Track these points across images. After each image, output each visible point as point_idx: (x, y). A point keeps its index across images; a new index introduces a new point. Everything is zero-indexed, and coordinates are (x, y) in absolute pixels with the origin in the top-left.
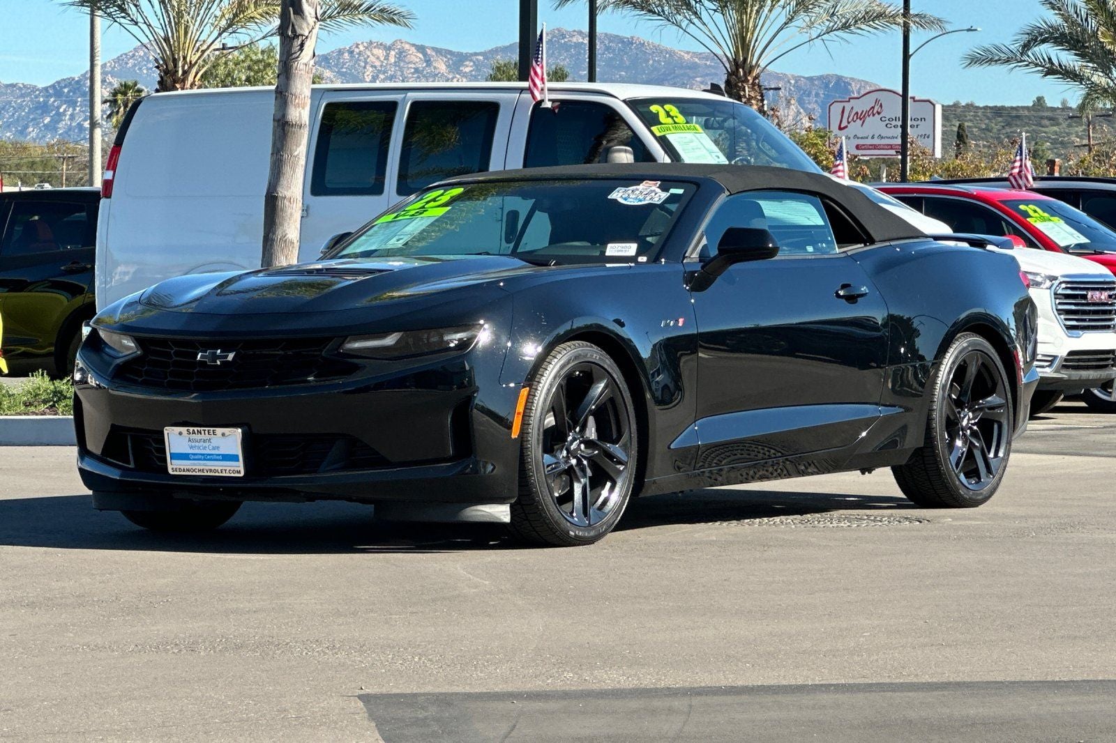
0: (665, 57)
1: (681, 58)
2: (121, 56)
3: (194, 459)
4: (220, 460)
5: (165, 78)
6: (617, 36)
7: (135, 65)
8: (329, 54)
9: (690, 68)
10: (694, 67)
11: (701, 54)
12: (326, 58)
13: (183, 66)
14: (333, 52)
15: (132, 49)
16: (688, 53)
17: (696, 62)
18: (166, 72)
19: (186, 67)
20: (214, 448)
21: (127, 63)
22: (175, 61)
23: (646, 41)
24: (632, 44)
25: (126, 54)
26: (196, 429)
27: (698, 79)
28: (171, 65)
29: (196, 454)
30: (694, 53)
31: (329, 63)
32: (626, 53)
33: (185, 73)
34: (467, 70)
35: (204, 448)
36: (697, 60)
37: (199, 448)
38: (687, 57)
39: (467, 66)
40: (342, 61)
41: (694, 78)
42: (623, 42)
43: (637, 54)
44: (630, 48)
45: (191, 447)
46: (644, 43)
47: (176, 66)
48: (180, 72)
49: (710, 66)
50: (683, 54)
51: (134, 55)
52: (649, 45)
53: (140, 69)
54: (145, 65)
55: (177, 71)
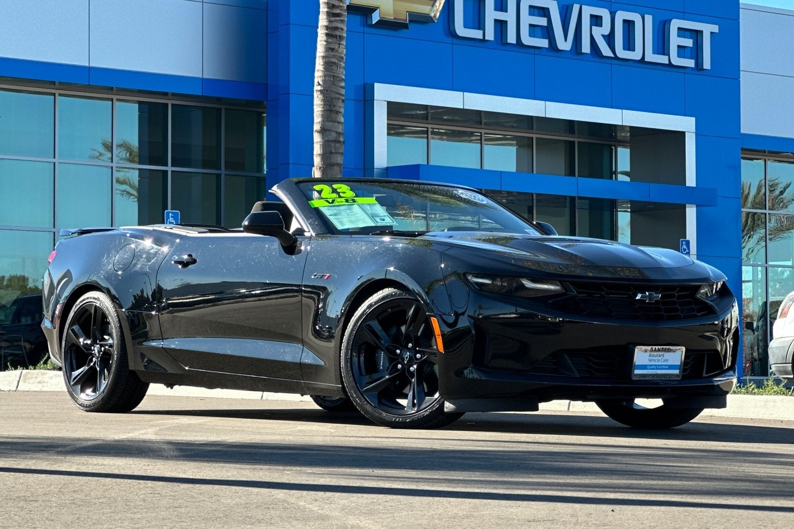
3: (649, 369)
4: (667, 369)
20: (665, 361)
26: (657, 347)
29: (652, 365)
35: (658, 361)
37: (655, 361)
45: (650, 360)
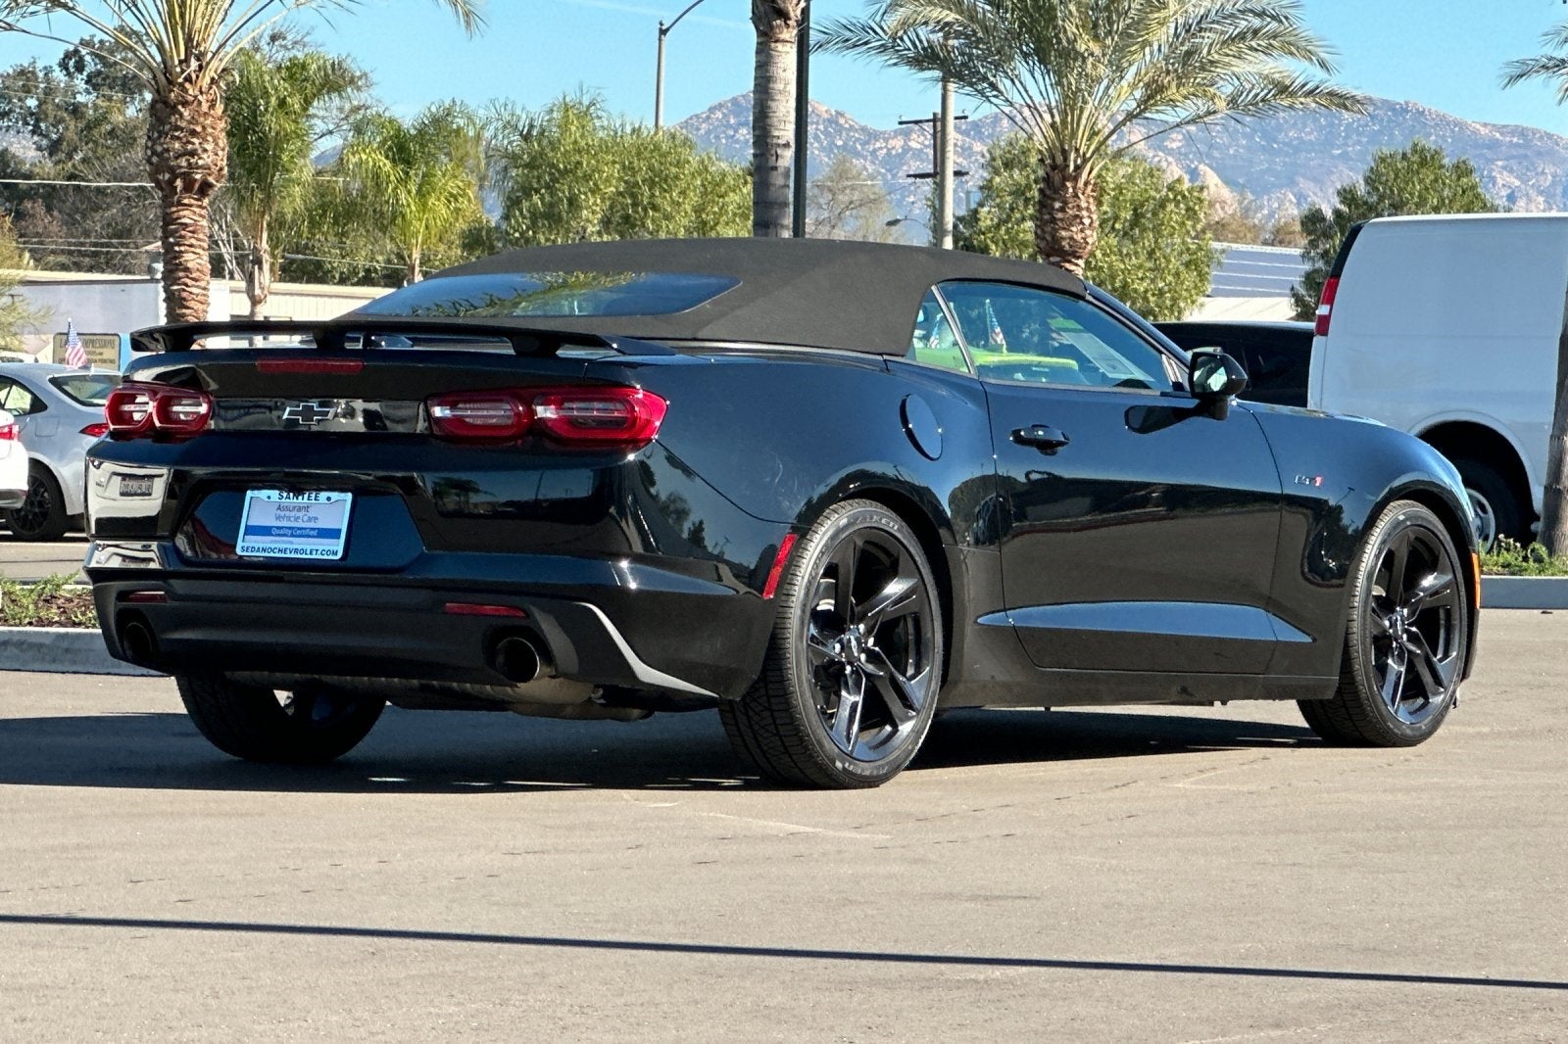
0: (1453, 131)
1: (1475, 132)
2: (691, 118)
5: (1051, 174)
6: (1387, 101)
7: (709, 132)
8: (980, 120)
9: (1489, 148)
10: (1494, 145)
11: (1504, 126)
12: (978, 125)
13: (1075, 161)
14: (986, 117)
15: (706, 109)
16: (1485, 125)
17: (1497, 140)
18: (1054, 167)
19: (1079, 161)
21: (698, 129)
22: (1065, 154)
23: (1427, 107)
24: (1407, 111)
25: (697, 116)
27: (1500, 163)
28: (1059, 159)
30: (1494, 125)
31: (980, 132)
32: (1399, 125)
33: (1078, 168)
34: (1174, 145)
36: (1498, 135)
38: (1483, 131)
39: (1174, 141)
40: (998, 129)
41: (1492, 161)
42: (1394, 110)
43: (1414, 126)
44: (1404, 118)
46: (1423, 111)
47: (1066, 159)
48: (1072, 167)
49: (1517, 145)
50: (1478, 126)
51: (708, 117)
52: (1430, 114)
53: (717, 138)
54: (724, 132)
55: (1068, 166)
